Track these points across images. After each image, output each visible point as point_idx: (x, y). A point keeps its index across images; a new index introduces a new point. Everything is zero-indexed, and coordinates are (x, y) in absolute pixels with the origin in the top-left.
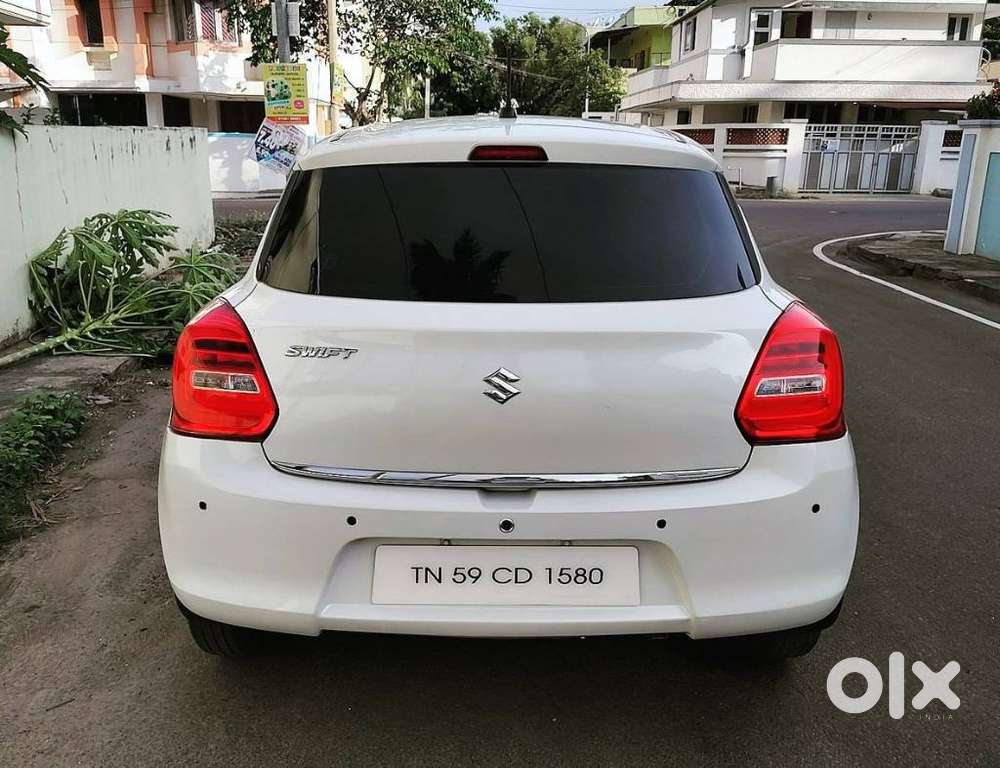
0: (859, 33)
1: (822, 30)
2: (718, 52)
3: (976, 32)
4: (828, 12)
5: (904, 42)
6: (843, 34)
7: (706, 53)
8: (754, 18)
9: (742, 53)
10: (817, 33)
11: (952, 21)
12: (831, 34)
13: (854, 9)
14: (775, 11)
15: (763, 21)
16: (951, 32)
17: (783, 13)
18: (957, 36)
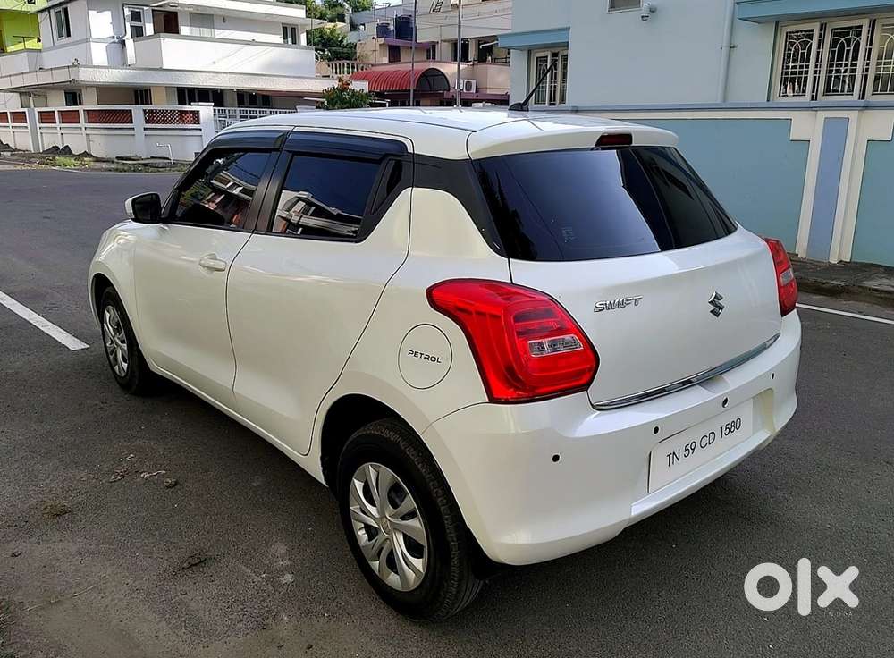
0: (219, 33)
1: (188, 28)
2: (99, 41)
3: (303, 39)
4: (191, 13)
5: (253, 43)
6: (206, 32)
7: (87, 40)
8: (127, 13)
9: (123, 43)
10: (184, 30)
11: (285, 29)
12: (196, 31)
13: (212, 13)
14: (145, 8)
15: (136, 16)
16: (285, 37)
17: (153, 10)
18: (290, 40)
